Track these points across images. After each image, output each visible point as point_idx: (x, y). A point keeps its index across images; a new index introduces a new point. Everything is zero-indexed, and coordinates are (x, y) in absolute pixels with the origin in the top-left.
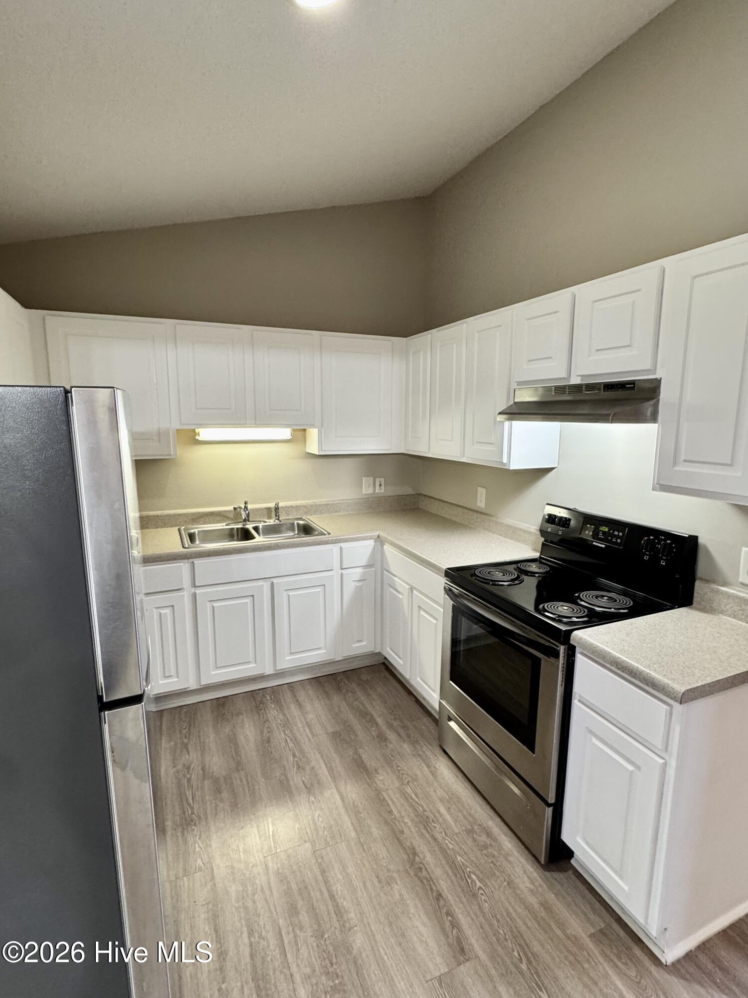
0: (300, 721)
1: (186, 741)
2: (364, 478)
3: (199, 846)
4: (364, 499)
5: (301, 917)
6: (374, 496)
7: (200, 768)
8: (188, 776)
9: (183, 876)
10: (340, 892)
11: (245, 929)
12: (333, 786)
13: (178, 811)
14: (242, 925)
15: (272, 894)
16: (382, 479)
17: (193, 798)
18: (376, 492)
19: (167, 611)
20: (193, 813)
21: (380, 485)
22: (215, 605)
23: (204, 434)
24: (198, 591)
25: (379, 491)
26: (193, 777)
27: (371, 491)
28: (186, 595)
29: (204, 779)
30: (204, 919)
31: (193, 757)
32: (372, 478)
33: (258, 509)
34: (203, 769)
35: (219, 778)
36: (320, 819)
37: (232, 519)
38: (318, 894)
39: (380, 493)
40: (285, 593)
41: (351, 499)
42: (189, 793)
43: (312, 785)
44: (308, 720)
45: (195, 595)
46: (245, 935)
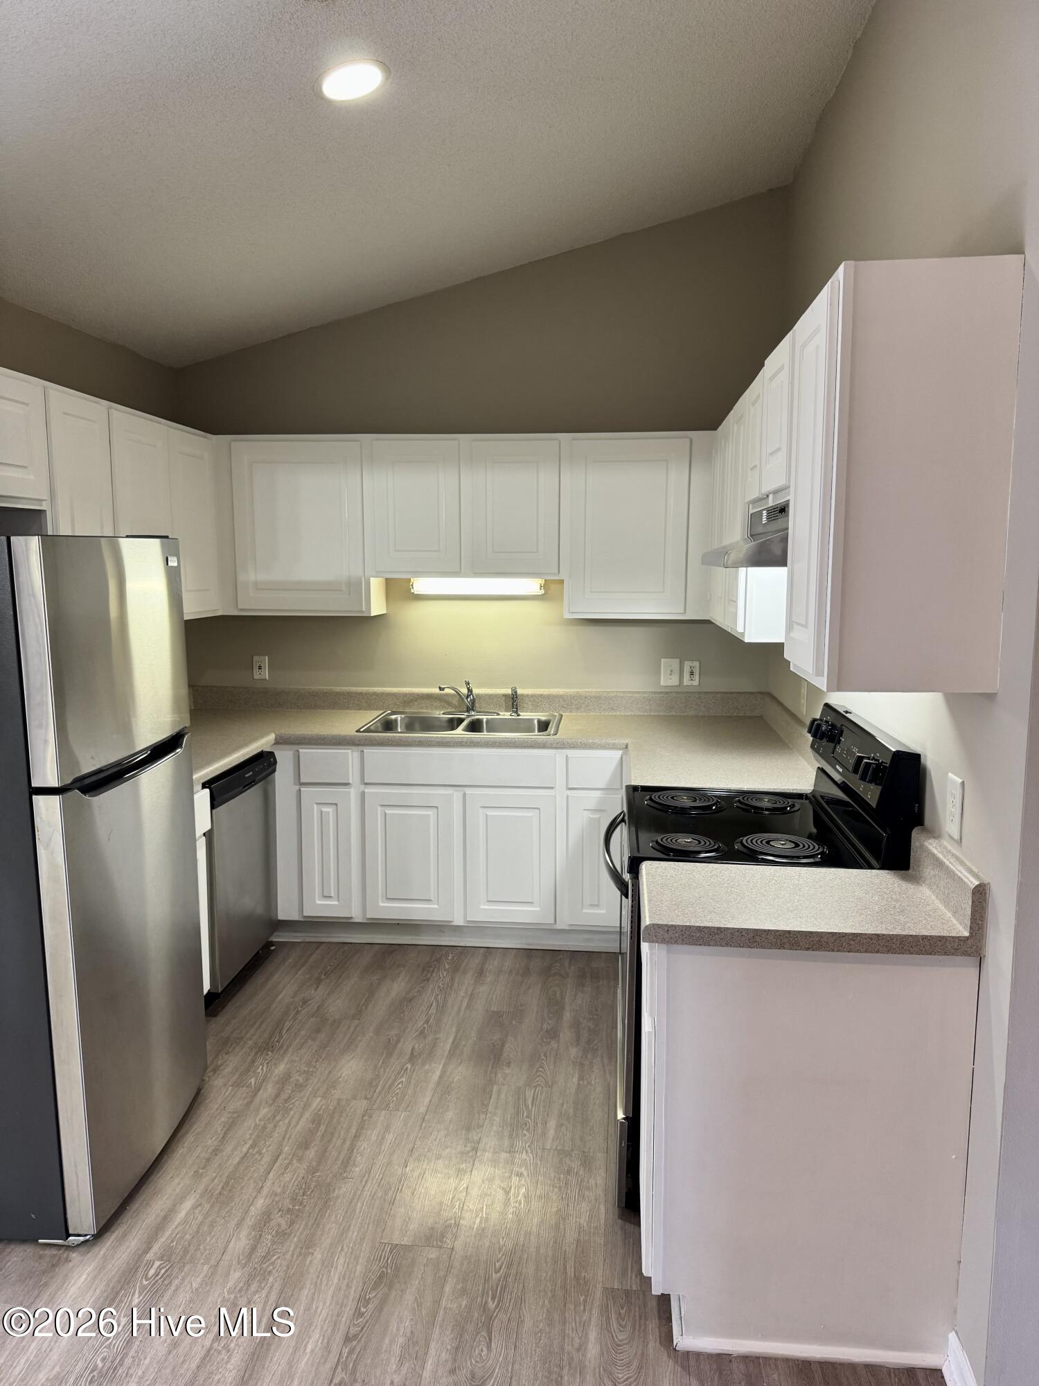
0: (467, 989)
1: (323, 977)
2: (662, 660)
3: (262, 1069)
4: (661, 693)
5: (308, 1153)
6: (679, 690)
7: (317, 1005)
8: (300, 1009)
9: (230, 1086)
10: (362, 1148)
11: (251, 1142)
12: (443, 1062)
13: (266, 1035)
14: (250, 1139)
15: (296, 1126)
16: (696, 664)
17: (288, 1029)
18: (685, 684)
19: (329, 810)
20: (278, 1041)
21: (692, 673)
22: (387, 812)
23: (421, 585)
24: (368, 790)
25: (689, 683)
26: (303, 1011)
27: (674, 681)
28: (353, 793)
29: (313, 1016)
30: (223, 1122)
31: (320, 993)
32: (678, 660)
33: (492, 695)
34: (319, 1007)
35: (328, 1019)
36: (400, 1086)
37: (456, 707)
38: (339, 1143)
39: (692, 686)
40: (481, 810)
41: (638, 692)
42: (287, 1024)
43: (420, 1054)
44: (474, 992)
45: (363, 794)
46: (247, 1146)
